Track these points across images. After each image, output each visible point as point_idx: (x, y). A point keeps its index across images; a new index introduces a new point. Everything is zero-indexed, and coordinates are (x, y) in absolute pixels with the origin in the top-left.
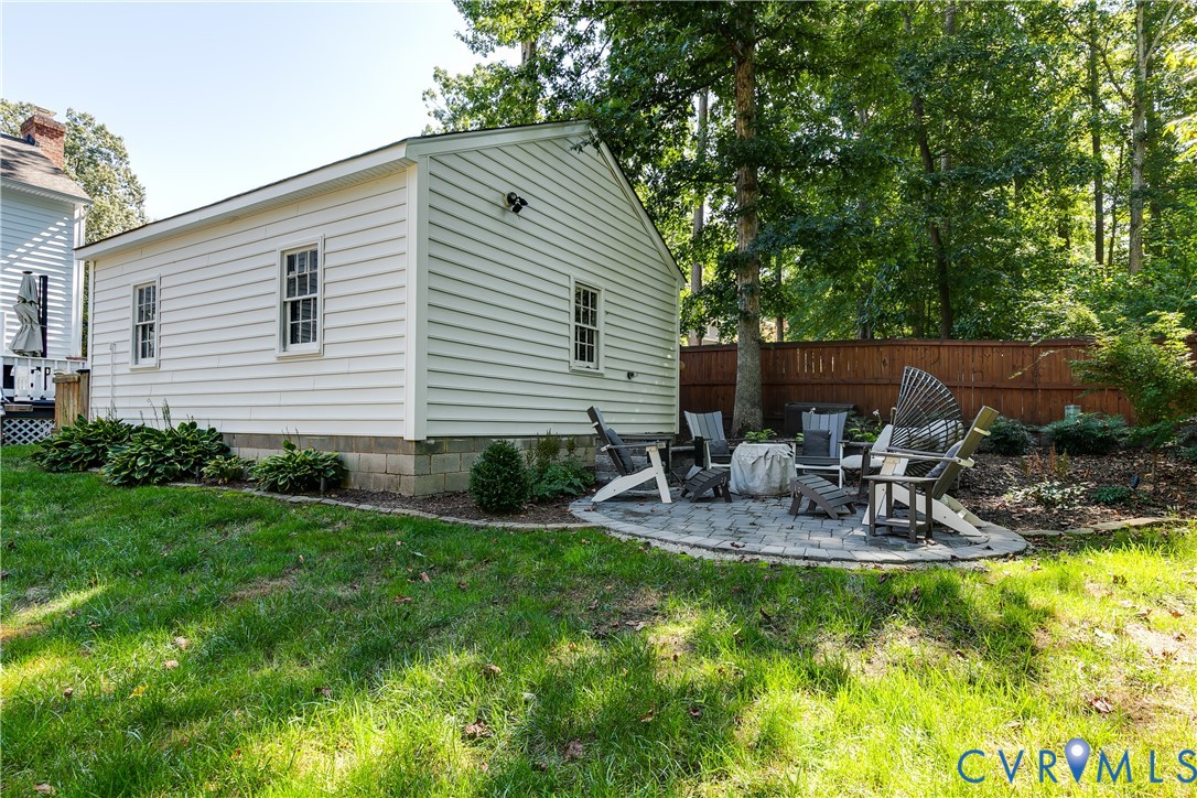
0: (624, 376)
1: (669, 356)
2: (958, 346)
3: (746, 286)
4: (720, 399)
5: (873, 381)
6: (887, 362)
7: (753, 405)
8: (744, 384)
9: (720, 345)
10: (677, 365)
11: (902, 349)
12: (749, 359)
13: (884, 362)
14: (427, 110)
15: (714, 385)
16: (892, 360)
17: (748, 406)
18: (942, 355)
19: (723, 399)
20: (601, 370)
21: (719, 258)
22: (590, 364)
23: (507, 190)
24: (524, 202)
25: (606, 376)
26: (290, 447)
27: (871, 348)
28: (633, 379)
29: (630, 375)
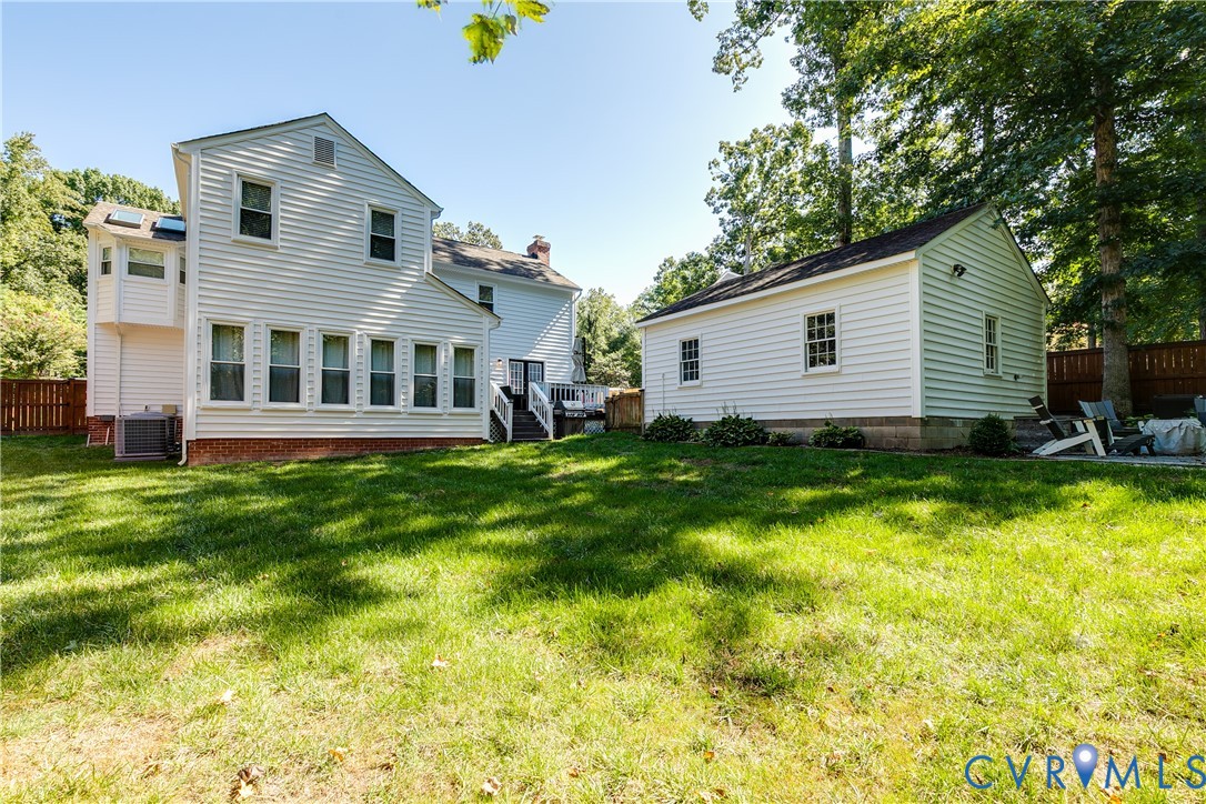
0: (1012, 379)
1: (1038, 361)
3: (1112, 301)
7: (1123, 397)
8: (1111, 381)
12: (1117, 360)
14: (712, 177)
17: (1118, 398)
20: (1000, 374)
22: (992, 370)
23: (953, 263)
24: (963, 269)
25: (1003, 378)
26: (827, 424)
28: (1020, 381)
29: (1016, 377)
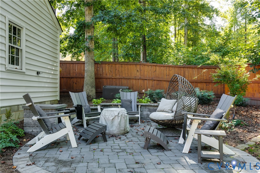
0: (35, 74)
1: (55, 65)
2: (162, 66)
3: (89, 36)
4: (74, 84)
5: (134, 78)
6: (139, 71)
7: (92, 87)
8: (88, 78)
9: (72, 61)
10: (59, 69)
11: (144, 66)
12: (90, 68)
13: (138, 71)
15: (72, 78)
16: (140, 70)
17: (90, 87)
18: (157, 69)
19: (76, 84)
20: (24, 70)
21: (77, 23)
22: (17, 67)
25: (26, 73)
27: (133, 65)
28: (40, 75)
29: (38, 73)
